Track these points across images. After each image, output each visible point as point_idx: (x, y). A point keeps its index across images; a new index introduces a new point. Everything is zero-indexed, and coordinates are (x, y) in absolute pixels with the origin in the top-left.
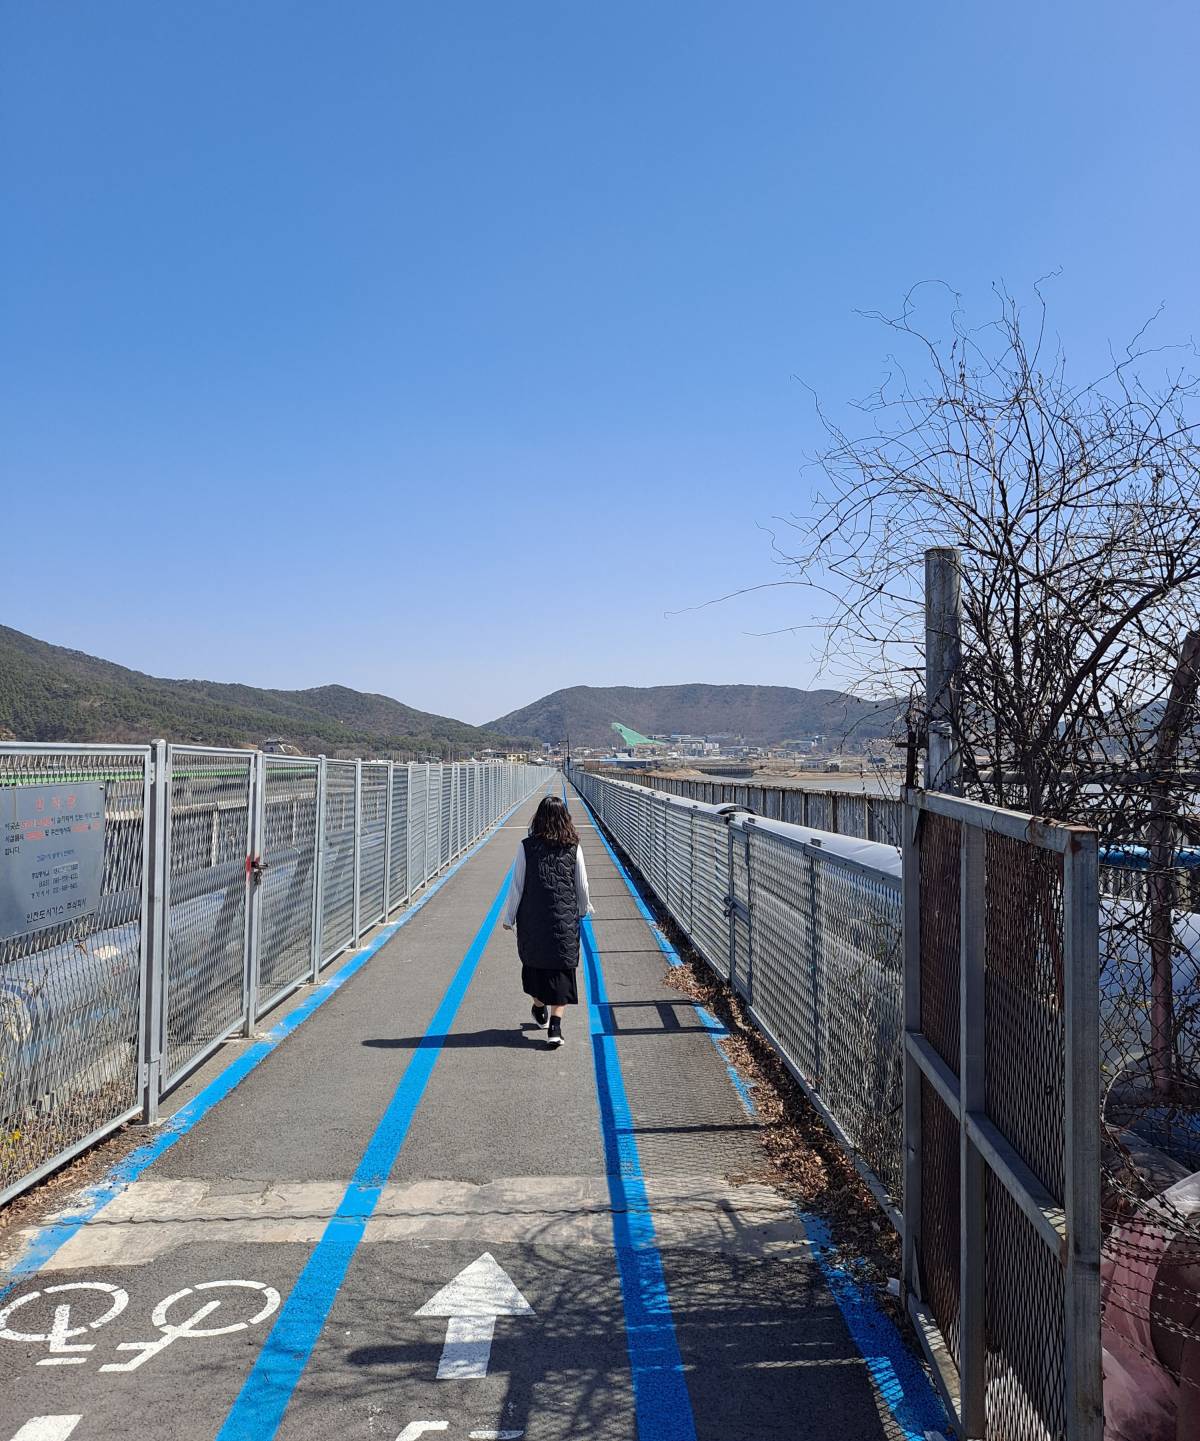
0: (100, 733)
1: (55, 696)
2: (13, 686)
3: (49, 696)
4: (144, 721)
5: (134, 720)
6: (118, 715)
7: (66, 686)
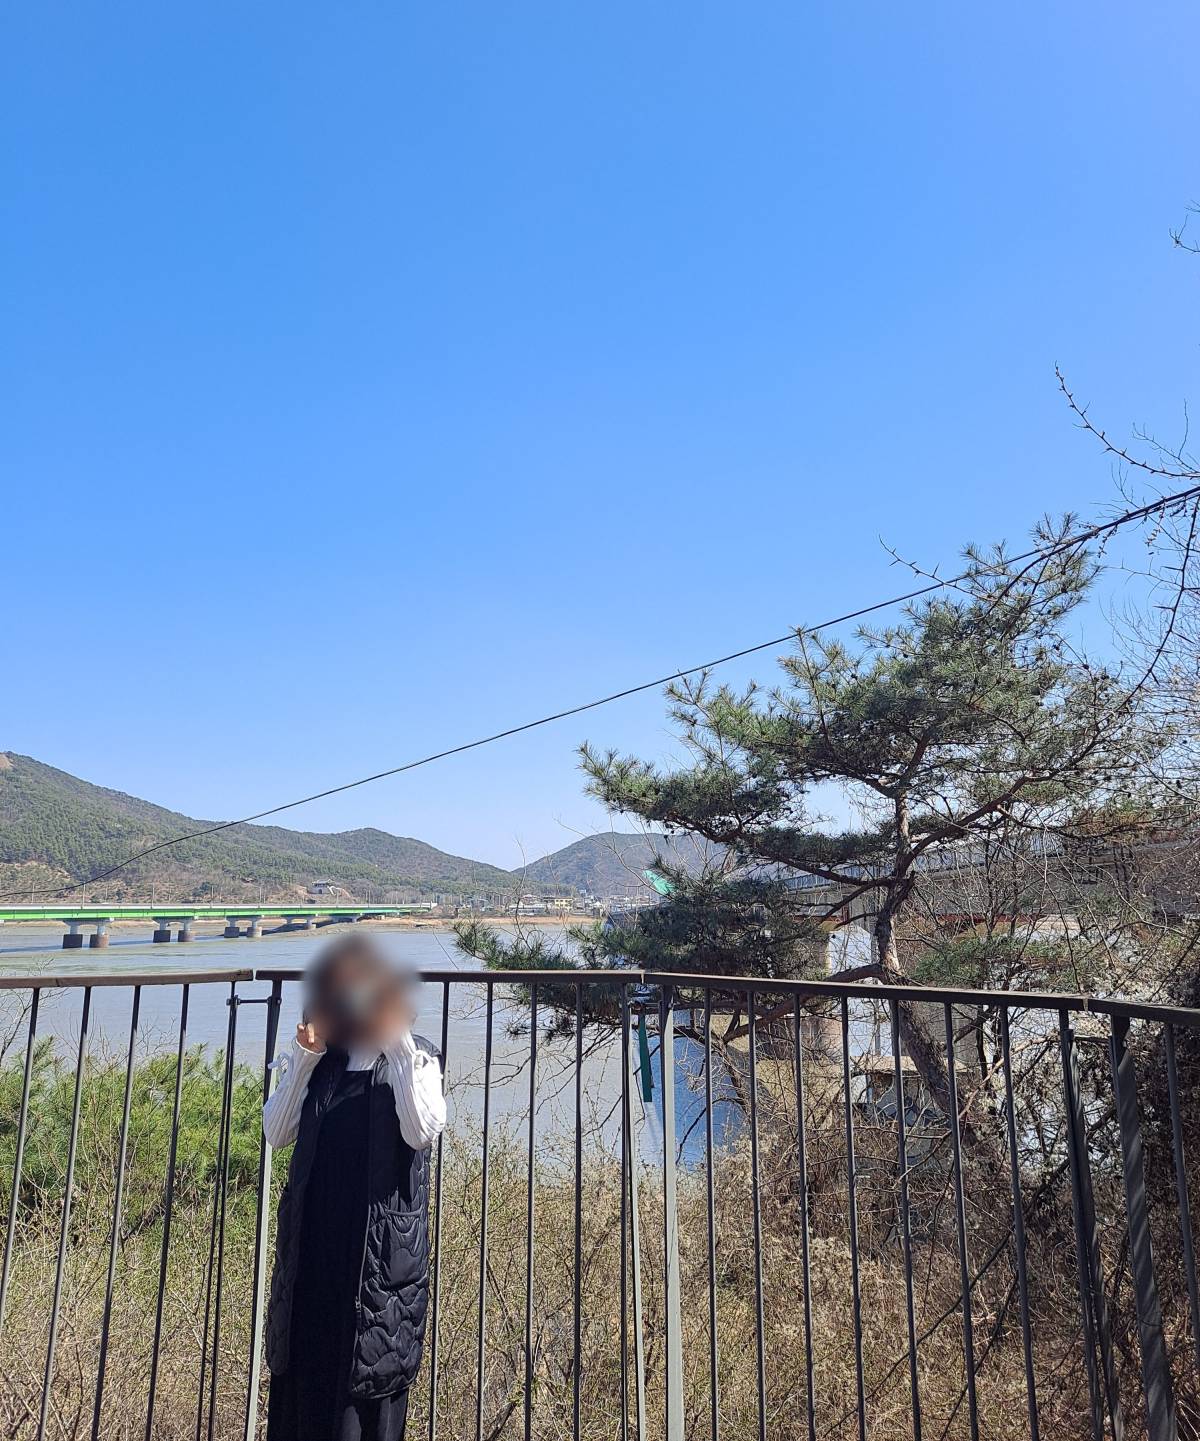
0: (152, 873)
1: (109, 835)
2: (69, 826)
3: (102, 835)
4: (196, 862)
5: (185, 860)
6: (171, 855)
7: (119, 826)
